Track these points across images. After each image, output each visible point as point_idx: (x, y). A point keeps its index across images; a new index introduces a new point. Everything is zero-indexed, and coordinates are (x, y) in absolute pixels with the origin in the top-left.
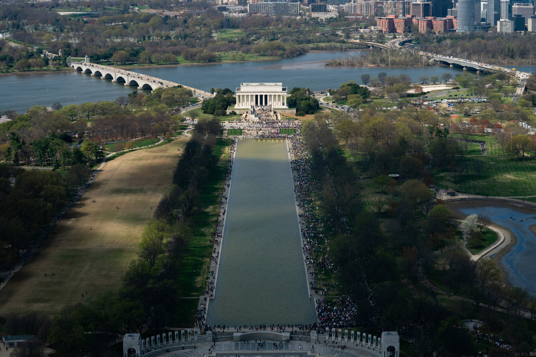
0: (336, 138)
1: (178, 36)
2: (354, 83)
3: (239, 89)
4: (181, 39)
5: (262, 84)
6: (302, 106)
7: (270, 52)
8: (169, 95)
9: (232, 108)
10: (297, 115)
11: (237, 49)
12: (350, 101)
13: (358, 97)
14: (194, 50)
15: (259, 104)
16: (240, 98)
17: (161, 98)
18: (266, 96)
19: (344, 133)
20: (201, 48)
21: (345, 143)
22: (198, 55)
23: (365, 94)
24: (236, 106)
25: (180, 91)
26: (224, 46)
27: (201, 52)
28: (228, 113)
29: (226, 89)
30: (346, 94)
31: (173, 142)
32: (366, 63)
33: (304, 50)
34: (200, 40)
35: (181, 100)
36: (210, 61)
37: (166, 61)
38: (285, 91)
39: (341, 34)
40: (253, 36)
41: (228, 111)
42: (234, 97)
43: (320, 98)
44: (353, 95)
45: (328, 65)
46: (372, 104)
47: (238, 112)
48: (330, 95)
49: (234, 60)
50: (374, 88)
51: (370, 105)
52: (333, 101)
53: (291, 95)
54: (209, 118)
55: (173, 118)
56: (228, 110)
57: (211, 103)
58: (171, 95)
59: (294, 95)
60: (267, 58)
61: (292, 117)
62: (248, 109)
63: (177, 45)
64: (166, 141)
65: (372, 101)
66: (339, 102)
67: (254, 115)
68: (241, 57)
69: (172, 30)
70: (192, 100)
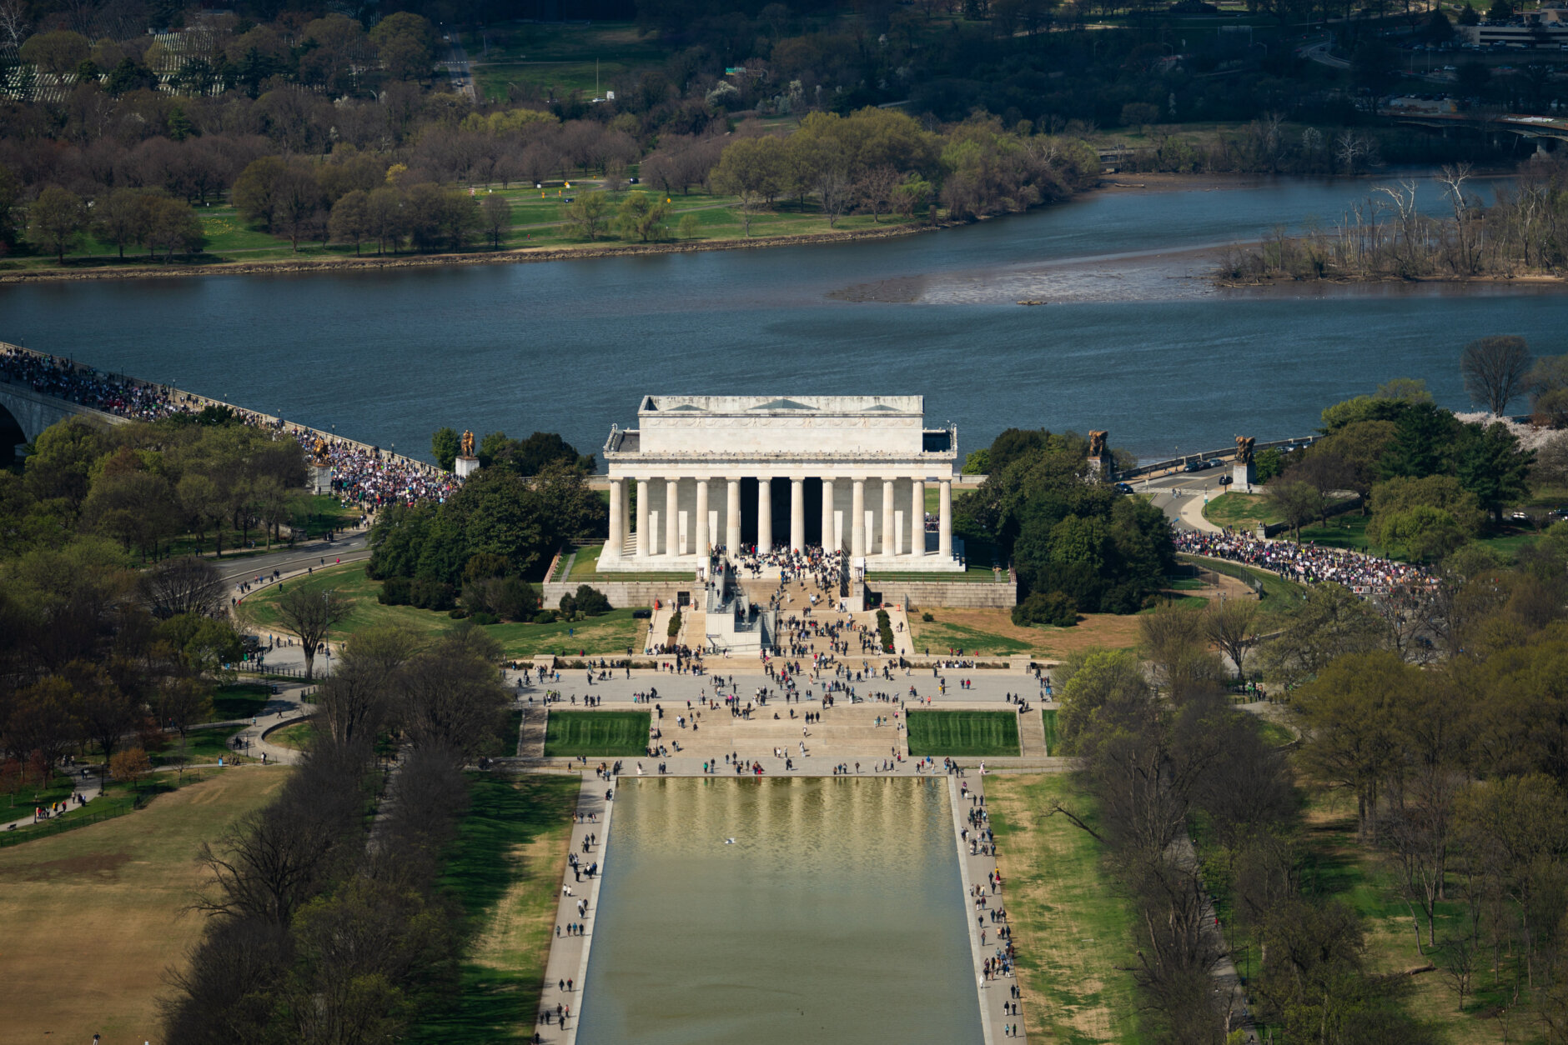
0: (1293, 777)
1: (205, 70)
2: (1413, 400)
3: (629, 441)
4: (230, 85)
5: (787, 404)
6: (1058, 554)
7: (839, 186)
8: (138, 474)
9: (583, 567)
10: (1022, 616)
11: (615, 164)
12: (1385, 521)
13: (1443, 498)
14: (320, 165)
15: (764, 543)
16: (634, 501)
17: (82, 495)
18: (813, 487)
19: (1345, 742)
20: (368, 156)
21: (1354, 811)
22: (345, 199)
23: (1494, 473)
24: (609, 557)
25: (225, 447)
26: (524, 145)
27: (370, 178)
28: (552, 603)
29: (537, 436)
30: (1362, 477)
31: (166, 799)
32: (1500, 260)
33: (1072, 171)
34: (356, 96)
35: (225, 509)
36: (428, 243)
37: (117, 236)
38: (940, 455)
39: (1327, 60)
40: (723, 76)
41: (554, 592)
42: (596, 494)
43: (1183, 499)
44: (1412, 484)
45: (1236, 275)
46: (1541, 540)
47: (617, 595)
48: (1252, 480)
49: (587, 240)
50: (1554, 434)
51: (1529, 550)
52: (1272, 522)
53: (980, 479)
54: (420, 635)
55: (168, 637)
56: (554, 579)
57: (436, 533)
58: (151, 477)
59: (1005, 481)
60: (820, 228)
61: (993, 630)
62: (689, 577)
63: (197, 133)
64: (115, 793)
65: (1545, 525)
66: (1310, 528)
67: (729, 619)
68: (640, 221)
69: (162, 24)
70: (302, 509)
